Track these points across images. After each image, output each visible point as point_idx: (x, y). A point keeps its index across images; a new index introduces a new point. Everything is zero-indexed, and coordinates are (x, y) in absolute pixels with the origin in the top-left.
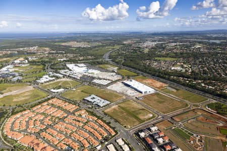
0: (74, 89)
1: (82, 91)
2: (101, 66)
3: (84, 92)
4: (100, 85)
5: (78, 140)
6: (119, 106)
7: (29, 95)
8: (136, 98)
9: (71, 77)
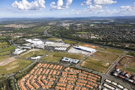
0: (47, 55)
1: (54, 56)
2: (50, 39)
3: (56, 56)
4: (62, 51)
5: (83, 86)
6: (86, 62)
7: (17, 64)
8: (91, 55)
9: (37, 48)
